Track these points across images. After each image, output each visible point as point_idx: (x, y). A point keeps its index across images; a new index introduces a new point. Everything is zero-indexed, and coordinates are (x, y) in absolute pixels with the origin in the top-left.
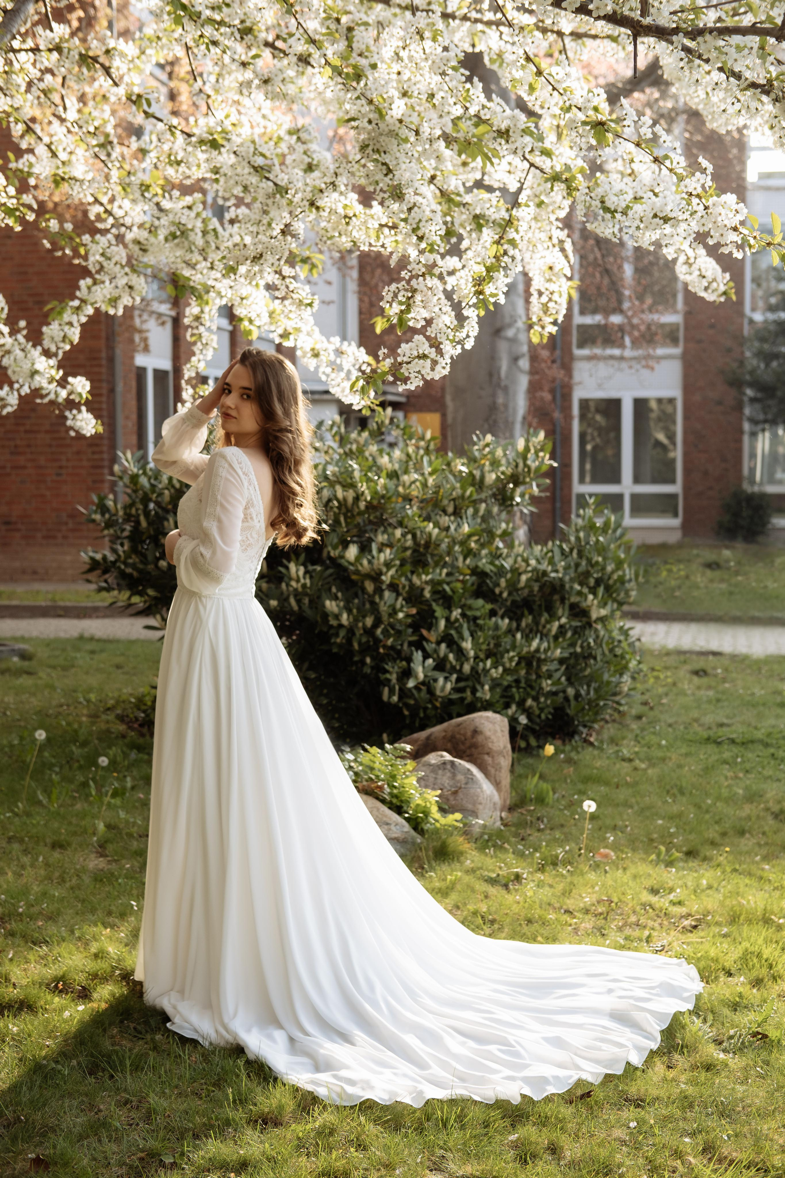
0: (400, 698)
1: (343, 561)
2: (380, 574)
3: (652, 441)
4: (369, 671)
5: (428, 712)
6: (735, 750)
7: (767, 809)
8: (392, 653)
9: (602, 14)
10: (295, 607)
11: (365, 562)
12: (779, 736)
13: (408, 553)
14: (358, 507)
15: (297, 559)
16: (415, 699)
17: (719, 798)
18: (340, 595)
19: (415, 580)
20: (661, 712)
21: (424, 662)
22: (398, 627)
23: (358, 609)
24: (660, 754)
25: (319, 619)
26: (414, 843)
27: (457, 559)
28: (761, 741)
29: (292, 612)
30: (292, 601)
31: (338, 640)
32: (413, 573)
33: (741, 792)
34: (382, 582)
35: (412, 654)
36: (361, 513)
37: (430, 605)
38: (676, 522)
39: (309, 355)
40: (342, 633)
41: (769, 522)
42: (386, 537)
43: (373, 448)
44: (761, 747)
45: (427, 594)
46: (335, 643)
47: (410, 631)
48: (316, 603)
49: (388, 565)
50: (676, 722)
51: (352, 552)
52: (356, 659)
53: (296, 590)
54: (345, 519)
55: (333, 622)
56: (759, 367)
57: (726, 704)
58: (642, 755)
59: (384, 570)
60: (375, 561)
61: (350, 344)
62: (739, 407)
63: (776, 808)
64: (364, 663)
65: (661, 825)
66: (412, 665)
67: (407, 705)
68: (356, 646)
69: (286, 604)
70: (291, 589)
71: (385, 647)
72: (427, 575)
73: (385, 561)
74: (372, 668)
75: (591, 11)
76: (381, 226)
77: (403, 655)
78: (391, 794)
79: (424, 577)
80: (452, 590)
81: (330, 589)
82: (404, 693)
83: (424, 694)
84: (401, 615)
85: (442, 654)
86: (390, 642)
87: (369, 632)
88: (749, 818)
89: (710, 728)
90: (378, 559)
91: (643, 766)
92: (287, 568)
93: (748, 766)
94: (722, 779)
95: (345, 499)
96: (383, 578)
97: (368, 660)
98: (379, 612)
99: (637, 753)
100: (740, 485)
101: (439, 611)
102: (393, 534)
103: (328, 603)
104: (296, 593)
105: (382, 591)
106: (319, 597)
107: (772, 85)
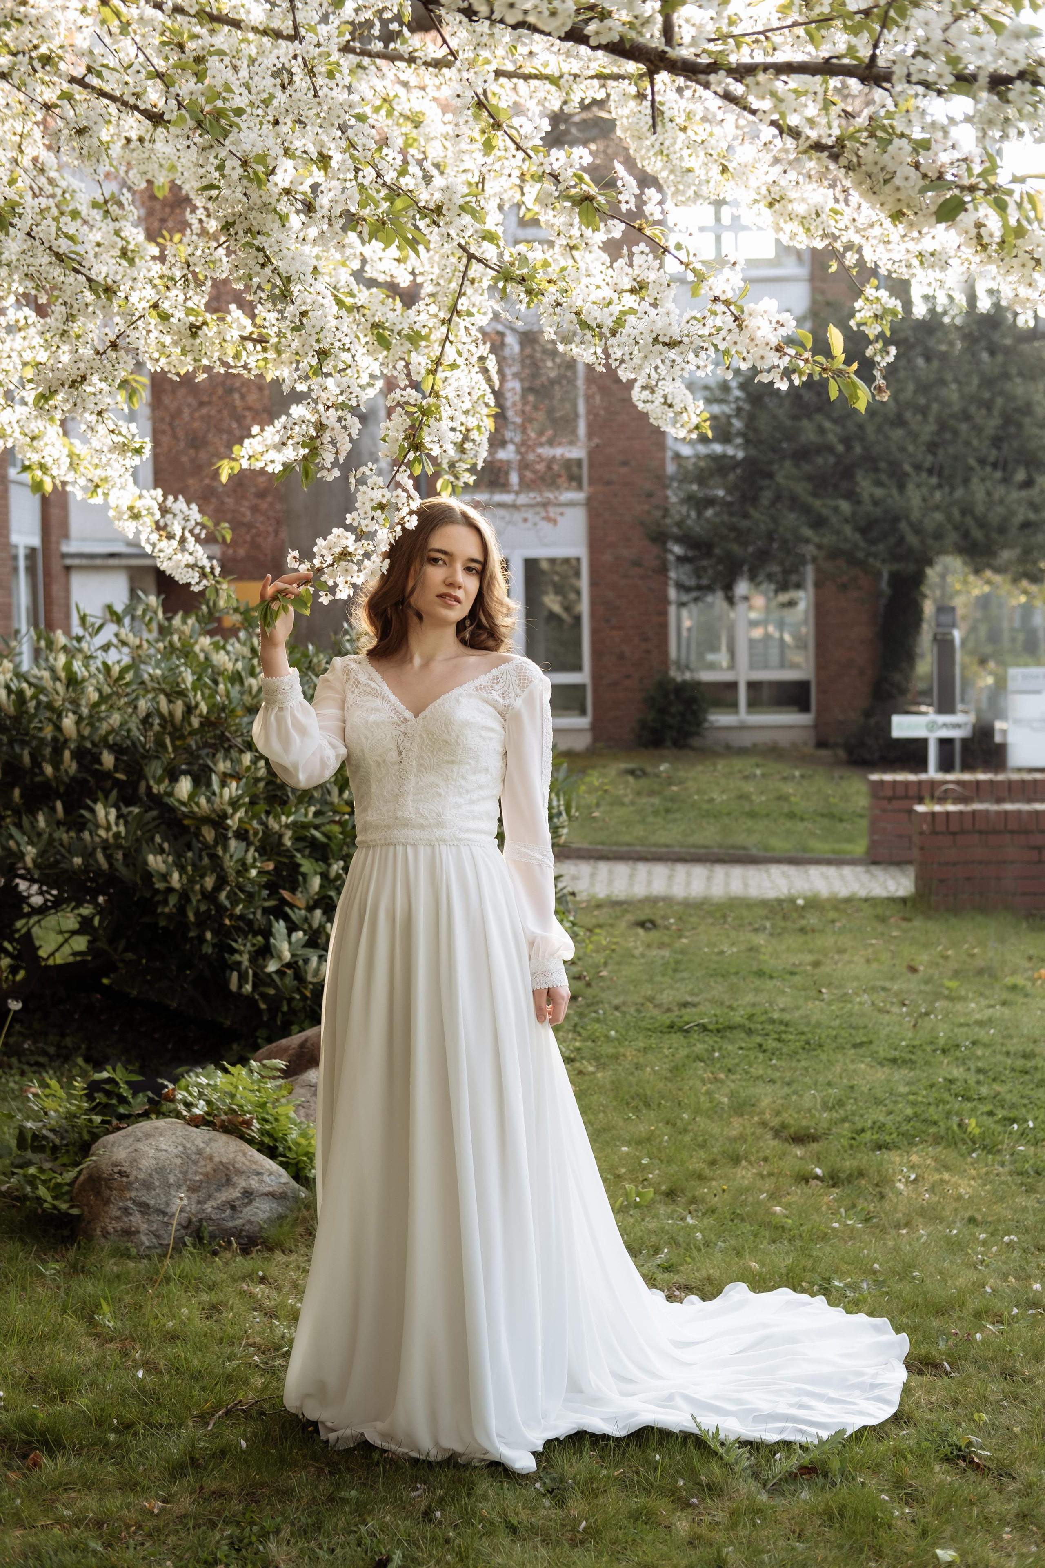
0: (255, 986)
1: (171, 801)
2: (224, 816)
3: (545, 613)
4: (210, 951)
5: (294, 1003)
6: (710, 1040)
7: (764, 1124)
8: (241, 924)
9: (604, 42)
10: (105, 865)
11: (203, 801)
12: (763, 1018)
13: (262, 785)
14: (190, 724)
15: (106, 797)
16: (276, 987)
17: (697, 1111)
18: (166, 845)
19: (272, 822)
20: (603, 989)
21: (289, 935)
22: (249, 888)
23: (194, 865)
24: (611, 1051)
25: (139, 881)
26: (296, 1199)
27: (329, 793)
28: (740, 1027)
29: (99, 872)
30: (100, 856)
31: (167, 910)
32: (268, 813)
33: (726, 1100)
34: (227, 828)
35: (270, 925)
36: (193, 733)
37: (294, 856)
38: (584, 722)
39: (126, 517)
40: (173, 900)
41: (705, 720)
42: (228, 764)
43: (206, 641)
44: (743, 1035)
45: (288, 843)
46: (162, 913)
47: (265, 893)
48: (134, 858)
49: (235, 804)
50: (624, 1003)
51: (184, 786)
52: (192, 934)
53: (106, 841)
54: (172, 742)
55: (160, 885)
56: (688, 516)
57: (686, 975)
58: (586, 1053)
59: (230, 811)
60: (217, 800)
61: (176, 499)
62: (663, 569)
63: (775, 1122)
64: (201, 939)
65: (628, 1153)
66: (272, 940)
67: (264, 996)
68: (191, 917)
69: (91, 861)
70: (97, 839)
71: (232, 917)
72: (288, 817)
73: (230, 798)
74: (214, 946)
75: (588, 37)
76: (243, 338)
77: (256, 926)
78: (263, 1132)
79: (283, 818)
80: (324, 834)
81: (152, 839)
82: (261, 980)
83: (289, 980)
84: (254, 872)
85: (316, 924)
86: (238, 910)
87: (210, 897)
88: (742, 1138)
89: (669, 1010)
90: (221, 796)
91: (591, 1069)
92: (92, 811)
93: (730, 1062)
94: (698, 1083)
95: (171, 713)
96: (229, 822)
97: (209, 935)
98: (222, 869)
99: (578, 1050)
100: (666, 672)
101: (307, 866)
102: (240, 762)
103: (151, 858)
104: (105, 846)
105: (226, 839)
106: (138, 850)
107: (843, 147)
